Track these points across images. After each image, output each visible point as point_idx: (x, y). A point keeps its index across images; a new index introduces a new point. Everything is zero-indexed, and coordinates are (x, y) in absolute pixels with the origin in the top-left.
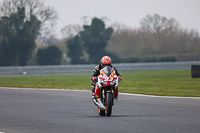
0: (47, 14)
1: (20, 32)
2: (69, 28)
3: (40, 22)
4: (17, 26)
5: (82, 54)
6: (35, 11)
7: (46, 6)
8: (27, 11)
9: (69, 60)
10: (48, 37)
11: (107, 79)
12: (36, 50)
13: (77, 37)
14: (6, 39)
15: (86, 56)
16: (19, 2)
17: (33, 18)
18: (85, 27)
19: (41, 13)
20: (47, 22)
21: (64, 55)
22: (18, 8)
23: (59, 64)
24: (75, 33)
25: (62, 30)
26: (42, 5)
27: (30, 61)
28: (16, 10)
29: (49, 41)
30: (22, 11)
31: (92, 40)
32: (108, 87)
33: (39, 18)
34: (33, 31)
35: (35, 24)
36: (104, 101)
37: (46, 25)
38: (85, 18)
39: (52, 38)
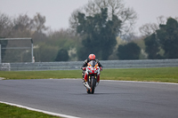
0: (127, 14)
1: (103, 30)
2: (147, 26)
3: (121, 22)
4: (100, 25)
5: (159, 50)
6: (117, 11)
7: (126, 7)
8: (109, 11)
9: (146, 55)
10: (128, 34)
11: (92, 69)
12: (117, 46)
13: (154, 35)
14: (91, 36)
15: (162, 52)
16: (102, 4)
17: (115, 17)
18: (161, 26)
19: (122, 13)
20: (127, 21)
21: (142, 51)
22: (102, 9)
23: (138, 59)
24: (152, 32)
25: (140, 29)
26: (123, 6)
27: (112, 56)
28: (100, 11)
29: (128, 39)
30: (104, 11)
31: (167, 37)
32: (92, 74)
33: (120, 18)
34: (115, 29)
35: (116, 23)
36: (89, 83)
37: (126, 24)
38: (161, 18)
39: (131, 35)
